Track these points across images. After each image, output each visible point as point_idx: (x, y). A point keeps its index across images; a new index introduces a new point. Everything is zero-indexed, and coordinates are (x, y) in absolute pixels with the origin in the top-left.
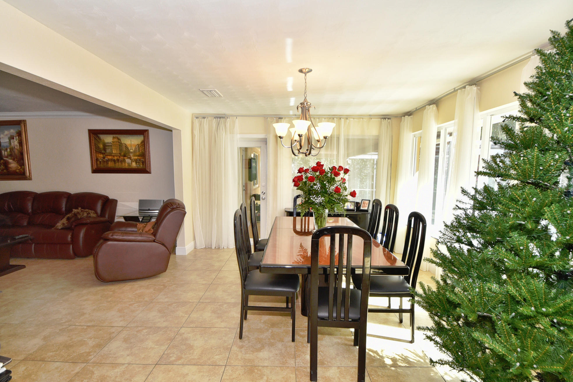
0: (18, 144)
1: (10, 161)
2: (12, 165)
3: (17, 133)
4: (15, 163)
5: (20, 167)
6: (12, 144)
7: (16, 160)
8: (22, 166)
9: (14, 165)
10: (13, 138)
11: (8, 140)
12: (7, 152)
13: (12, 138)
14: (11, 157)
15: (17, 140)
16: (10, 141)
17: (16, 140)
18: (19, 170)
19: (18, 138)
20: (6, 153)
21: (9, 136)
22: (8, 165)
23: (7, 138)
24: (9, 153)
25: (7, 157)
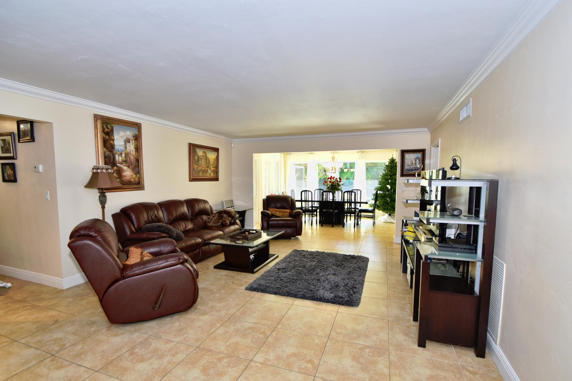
0: (134, 150)
1: (125, 168)
2: (126, 173)
3: (134, 137)
4: (130, 170)
5: (134, 176)
6: (128, 148)
7: (131, 167)
8: (137, 174)
9: (128, 173)
10: (129, 142)
11: (123, 143)
12: (122, 157)
13: (127, 141)
14: (126, 164)
15: (134, 145)
16: (126, 144)
17: (132, 144)
18: (134, 178)
19: (135, 142)
20: (120, 158)
21: (125, 138)
22: (122, 173)
23: (123, 141)
24: (124, 159)
25: (121, 164)
